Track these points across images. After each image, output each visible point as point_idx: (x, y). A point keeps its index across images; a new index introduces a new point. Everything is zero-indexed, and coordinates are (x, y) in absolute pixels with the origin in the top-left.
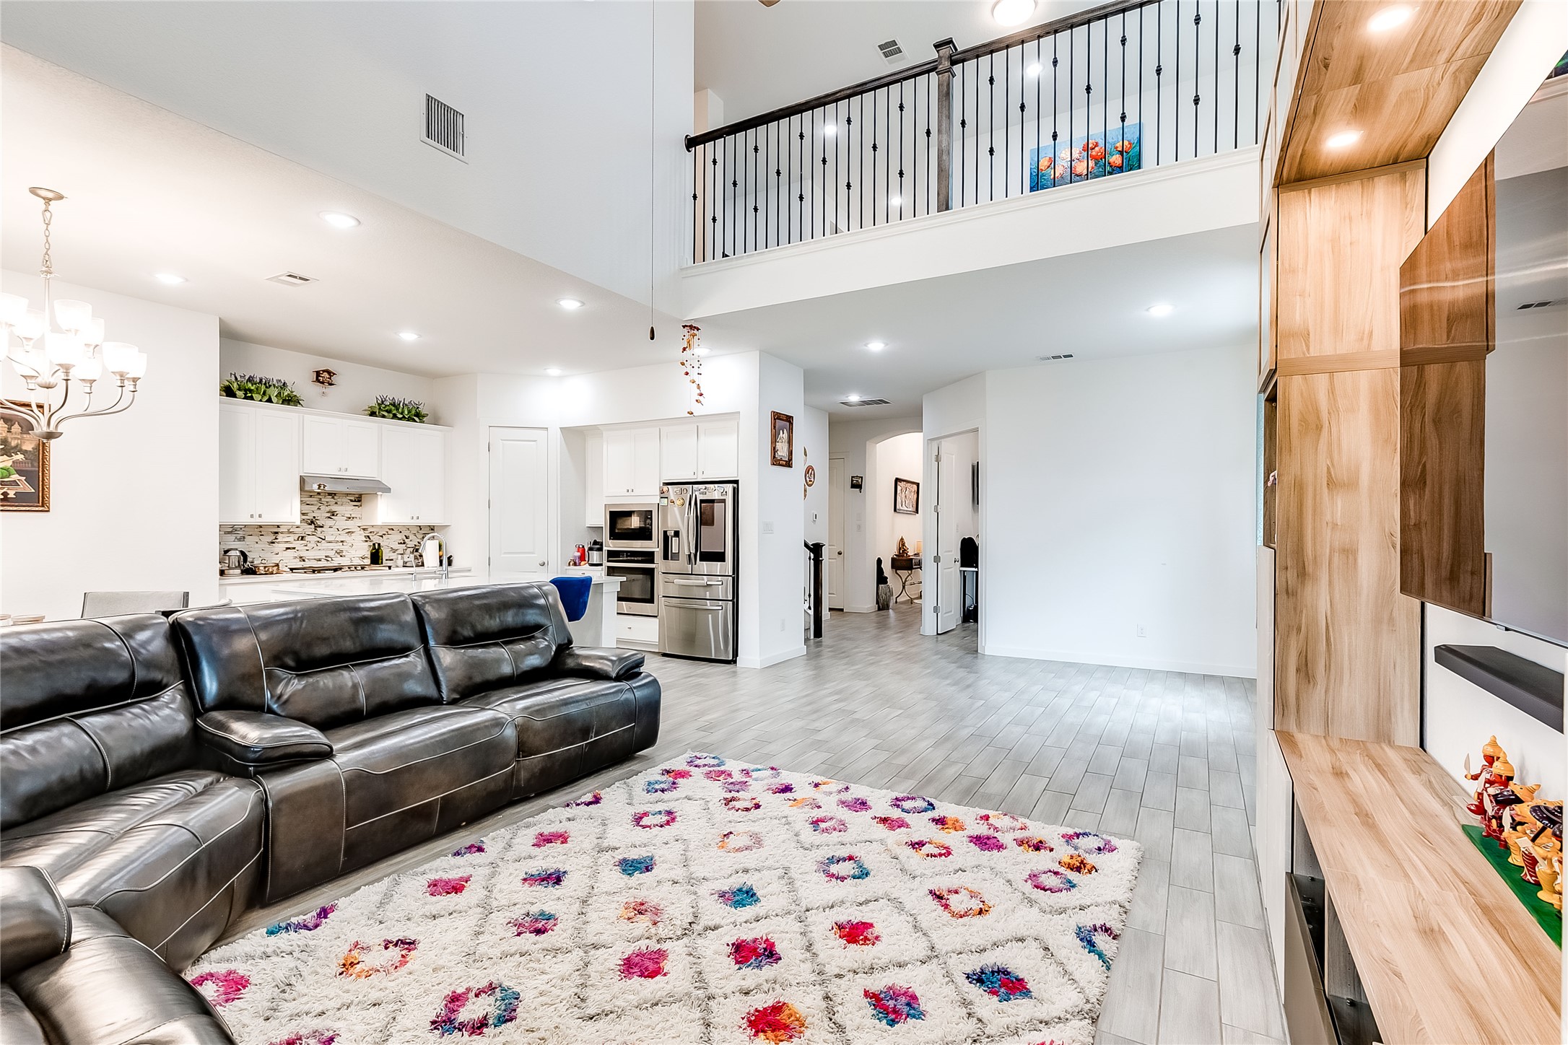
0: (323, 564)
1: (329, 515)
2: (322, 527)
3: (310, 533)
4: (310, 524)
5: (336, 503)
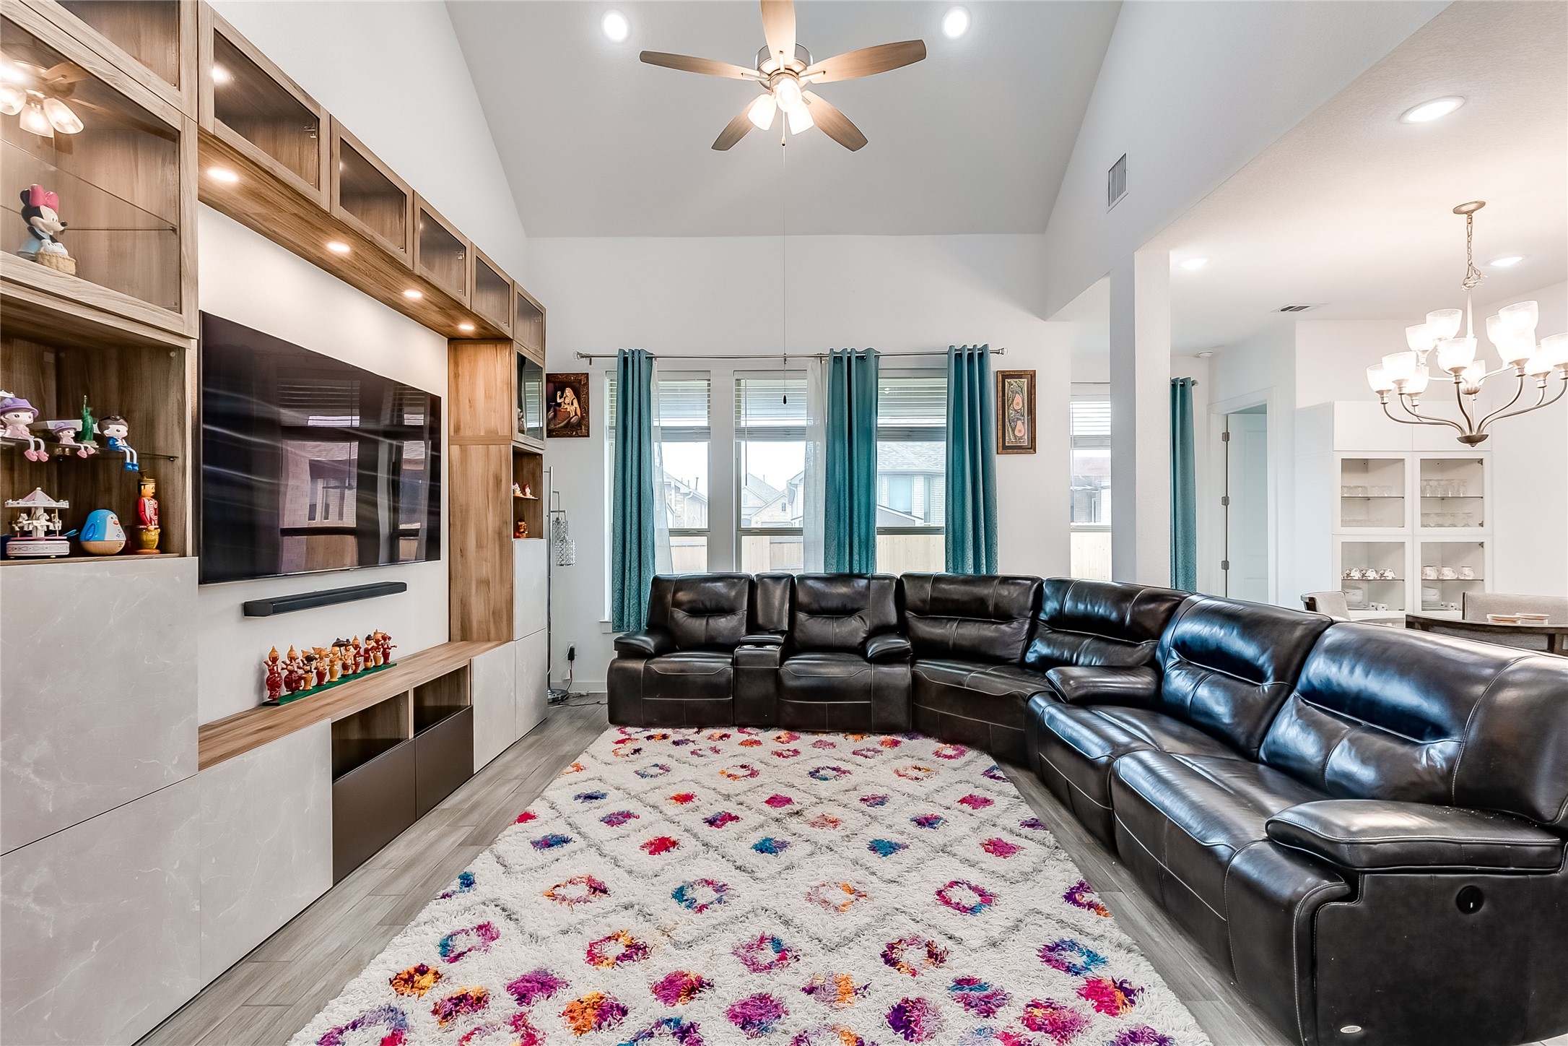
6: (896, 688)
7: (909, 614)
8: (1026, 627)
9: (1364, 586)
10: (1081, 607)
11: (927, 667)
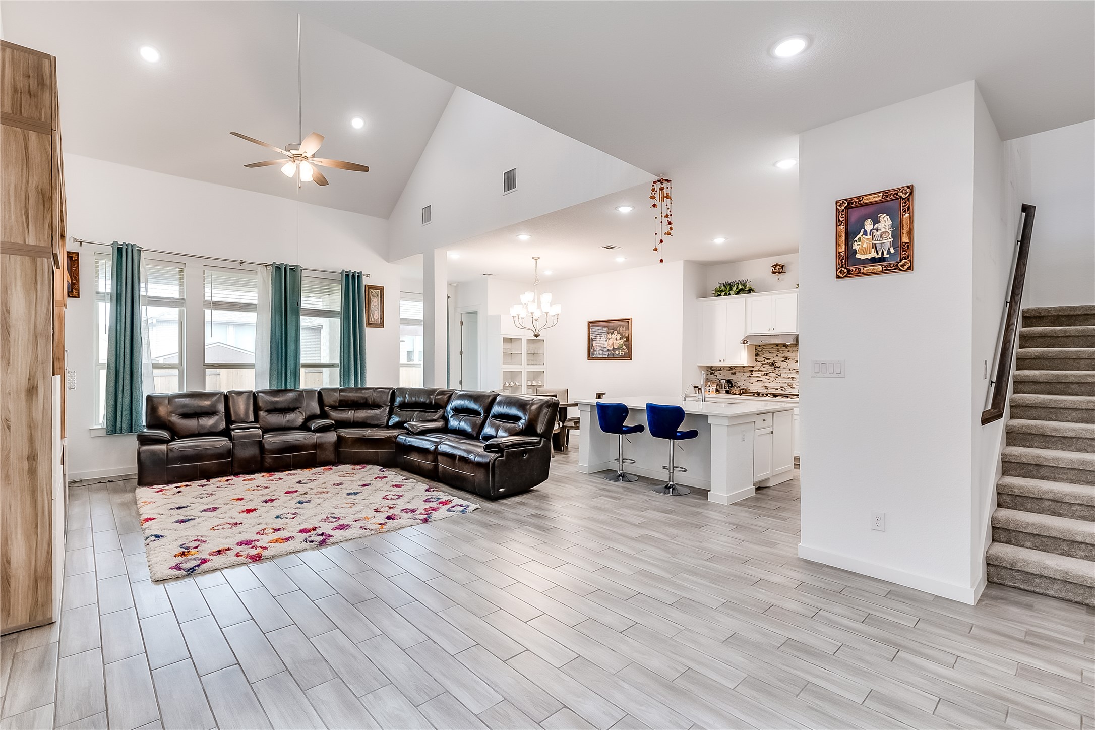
0: (779, 391)
1: (783, 359)
2: (779, 367)
3: (771, 371)
4: (771, 366)
5: (789, 351)
6: (330, 443)
7: (326, 409)
8: (388, 409)
9: (510, 388)
10: (414, 399)
11: (343, 432)
